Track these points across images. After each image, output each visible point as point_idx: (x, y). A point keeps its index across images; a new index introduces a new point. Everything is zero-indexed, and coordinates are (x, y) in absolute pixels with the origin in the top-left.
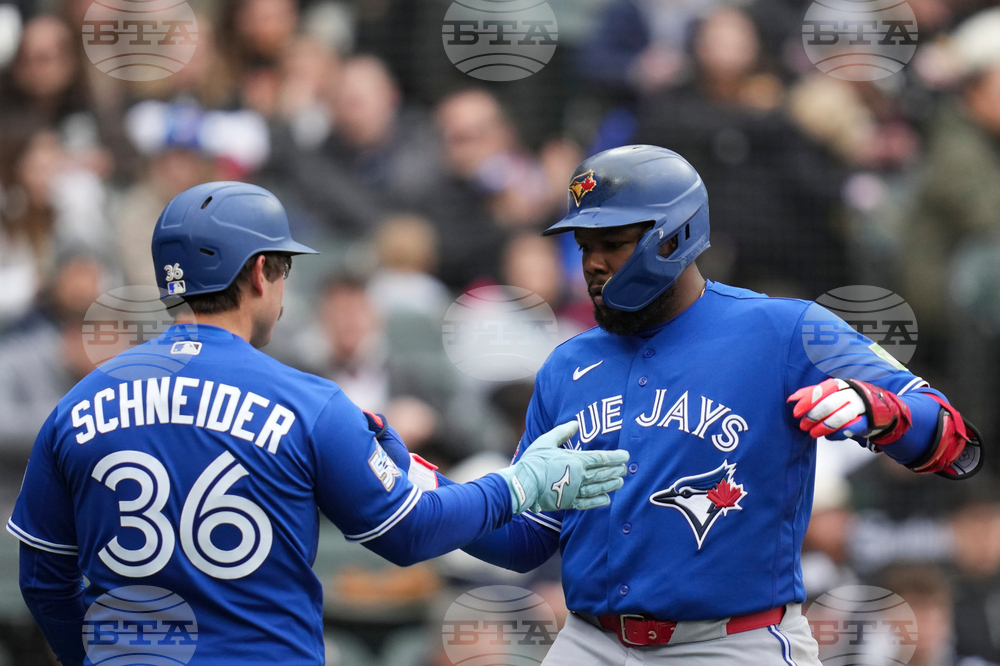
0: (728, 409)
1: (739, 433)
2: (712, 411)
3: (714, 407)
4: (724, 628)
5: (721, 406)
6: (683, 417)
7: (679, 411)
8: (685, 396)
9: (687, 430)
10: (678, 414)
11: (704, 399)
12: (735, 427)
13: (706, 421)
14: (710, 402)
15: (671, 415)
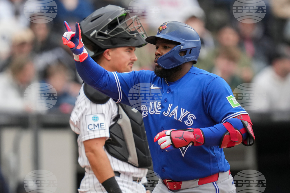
0: (189, 112)
1: (193, 120)
2: (184, 113)
3: (185, 111)
4: (198, 183)
5: (187, 111)
6: (175, 114)
7: (174, 112)
8: (177, 107)
9: (176, 119)
10: (174, 113)
11: (182, 109)
12: (192, 118)
13: (182, 116)
14: (184, 110)
15: (172, 113)
